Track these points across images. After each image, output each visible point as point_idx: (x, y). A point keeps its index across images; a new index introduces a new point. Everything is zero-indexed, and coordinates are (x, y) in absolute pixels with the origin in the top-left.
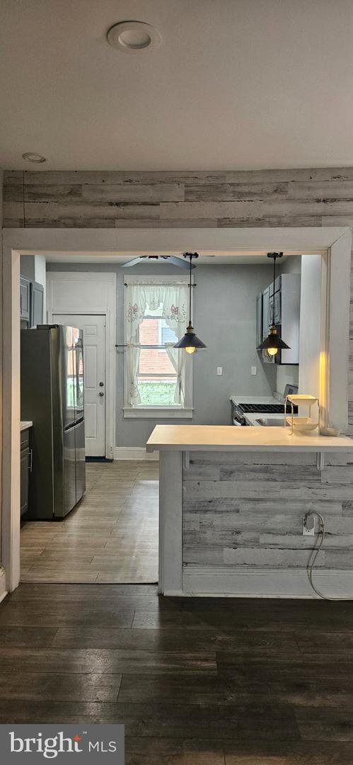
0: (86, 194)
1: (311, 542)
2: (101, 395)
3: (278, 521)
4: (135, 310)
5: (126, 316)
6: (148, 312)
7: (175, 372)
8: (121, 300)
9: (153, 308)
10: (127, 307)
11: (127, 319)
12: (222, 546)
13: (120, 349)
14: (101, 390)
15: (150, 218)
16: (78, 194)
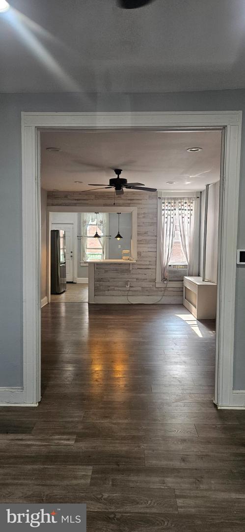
1: (128, 289)
2: (71, 256)
3: (120, 284)
4: (85, 222)
5: (81, 224)
6: (90, 223)
7: (101, 247)
8: (79, 219)
9: (93, 221)
10: (82, 221)
11: (82, 226)
13: (79, 238)
14: (72, 254)
16: (67, 197)
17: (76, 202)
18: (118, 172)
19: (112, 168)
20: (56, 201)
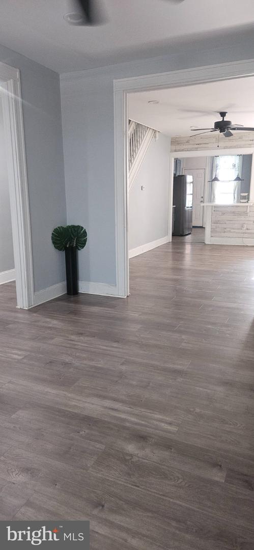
0: (191, 142)
1: (244, 231)
3: (236, 226)
12: (221, 233)
14: (202, 200)
15: (206, 147)
16: (189, 142)
17: (196, 146)
18: (223, 114)
19: (218, 112)
20: (178, 147)
